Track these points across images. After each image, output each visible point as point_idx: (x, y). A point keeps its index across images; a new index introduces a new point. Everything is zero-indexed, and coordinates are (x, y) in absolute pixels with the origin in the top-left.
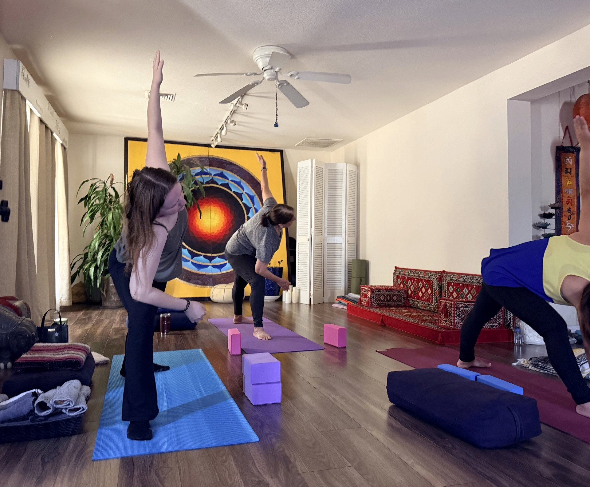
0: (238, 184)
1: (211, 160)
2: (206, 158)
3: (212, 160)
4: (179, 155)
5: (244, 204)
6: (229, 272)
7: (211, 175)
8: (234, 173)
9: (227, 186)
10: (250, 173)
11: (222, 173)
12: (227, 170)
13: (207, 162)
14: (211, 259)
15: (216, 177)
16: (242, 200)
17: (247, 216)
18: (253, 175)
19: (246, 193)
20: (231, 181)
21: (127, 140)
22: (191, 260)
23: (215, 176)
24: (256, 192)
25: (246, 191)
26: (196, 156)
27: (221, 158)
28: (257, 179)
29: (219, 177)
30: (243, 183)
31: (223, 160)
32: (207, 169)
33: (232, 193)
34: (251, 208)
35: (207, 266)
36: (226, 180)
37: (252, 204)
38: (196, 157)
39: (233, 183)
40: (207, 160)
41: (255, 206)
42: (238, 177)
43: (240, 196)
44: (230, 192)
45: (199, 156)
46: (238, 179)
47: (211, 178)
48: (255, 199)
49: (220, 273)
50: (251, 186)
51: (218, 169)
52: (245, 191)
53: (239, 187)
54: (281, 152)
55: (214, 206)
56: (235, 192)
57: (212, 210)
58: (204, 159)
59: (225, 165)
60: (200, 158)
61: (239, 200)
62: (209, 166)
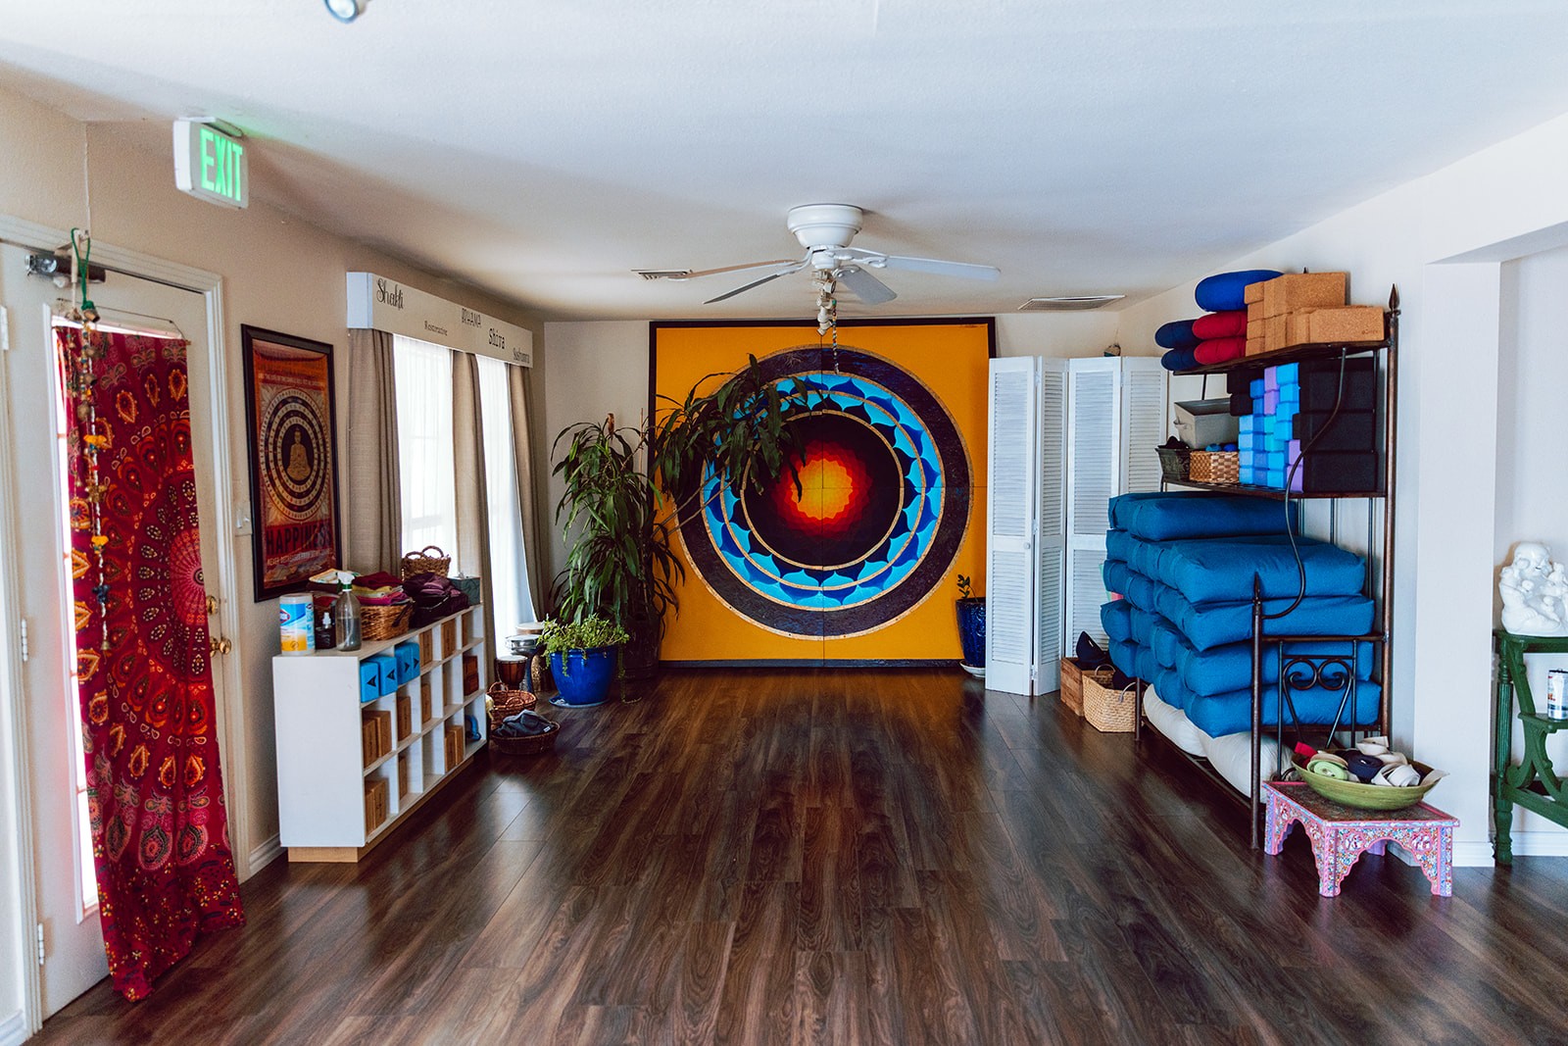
0: (887, 406)
1: (826, 354)
2: (816, 351)
3: (828, 354)
4: (752, 357)
5: (897, 451)
6: (861, 606)
8: (876, 381)
9: (860, 411)
11: (850, 383)
12: (861, 376)
13: (816, 361)
14: (821, 577)
15: (837, 393)
16: (893, 442)
17: (905, 479)
18: (921, 383)
19: (903, 426)
20: (870, 399)
21: (655, 326)
22: (781, 580)
23: (833, 392)
24: (926, 422)
25: (902, 421)
26: (795, 349)
27: (849, 349)
29: (842, 394)
30: (898, 403)
31: (853, 353)
32: (816, 377)
33: (872, 428)
34: (915, 459)
35: (813, 593)
36: (857, 398)
37: (915, 450)
38: (794, 352)
39: (874, 404)
40: (819, 357)
41: (923, 456)
42: (886, 390)
43: (889, 432)
44: (866, 424)
45: (801, 349)
46: (885, 394)
47: (827, 396)
48: (923, 440)
49: (841, 608)
50: (913, 409)
51: (840, 374)
52: (900, 422)
53: (888, 414)
54: (990, 322)
55: (830, 460)
56: (877, 426)
57: (826, 469)
58: (811, 354)
59: (858, 364)
60: (803, 352)
61: (886, 442)
62: (822, 370)
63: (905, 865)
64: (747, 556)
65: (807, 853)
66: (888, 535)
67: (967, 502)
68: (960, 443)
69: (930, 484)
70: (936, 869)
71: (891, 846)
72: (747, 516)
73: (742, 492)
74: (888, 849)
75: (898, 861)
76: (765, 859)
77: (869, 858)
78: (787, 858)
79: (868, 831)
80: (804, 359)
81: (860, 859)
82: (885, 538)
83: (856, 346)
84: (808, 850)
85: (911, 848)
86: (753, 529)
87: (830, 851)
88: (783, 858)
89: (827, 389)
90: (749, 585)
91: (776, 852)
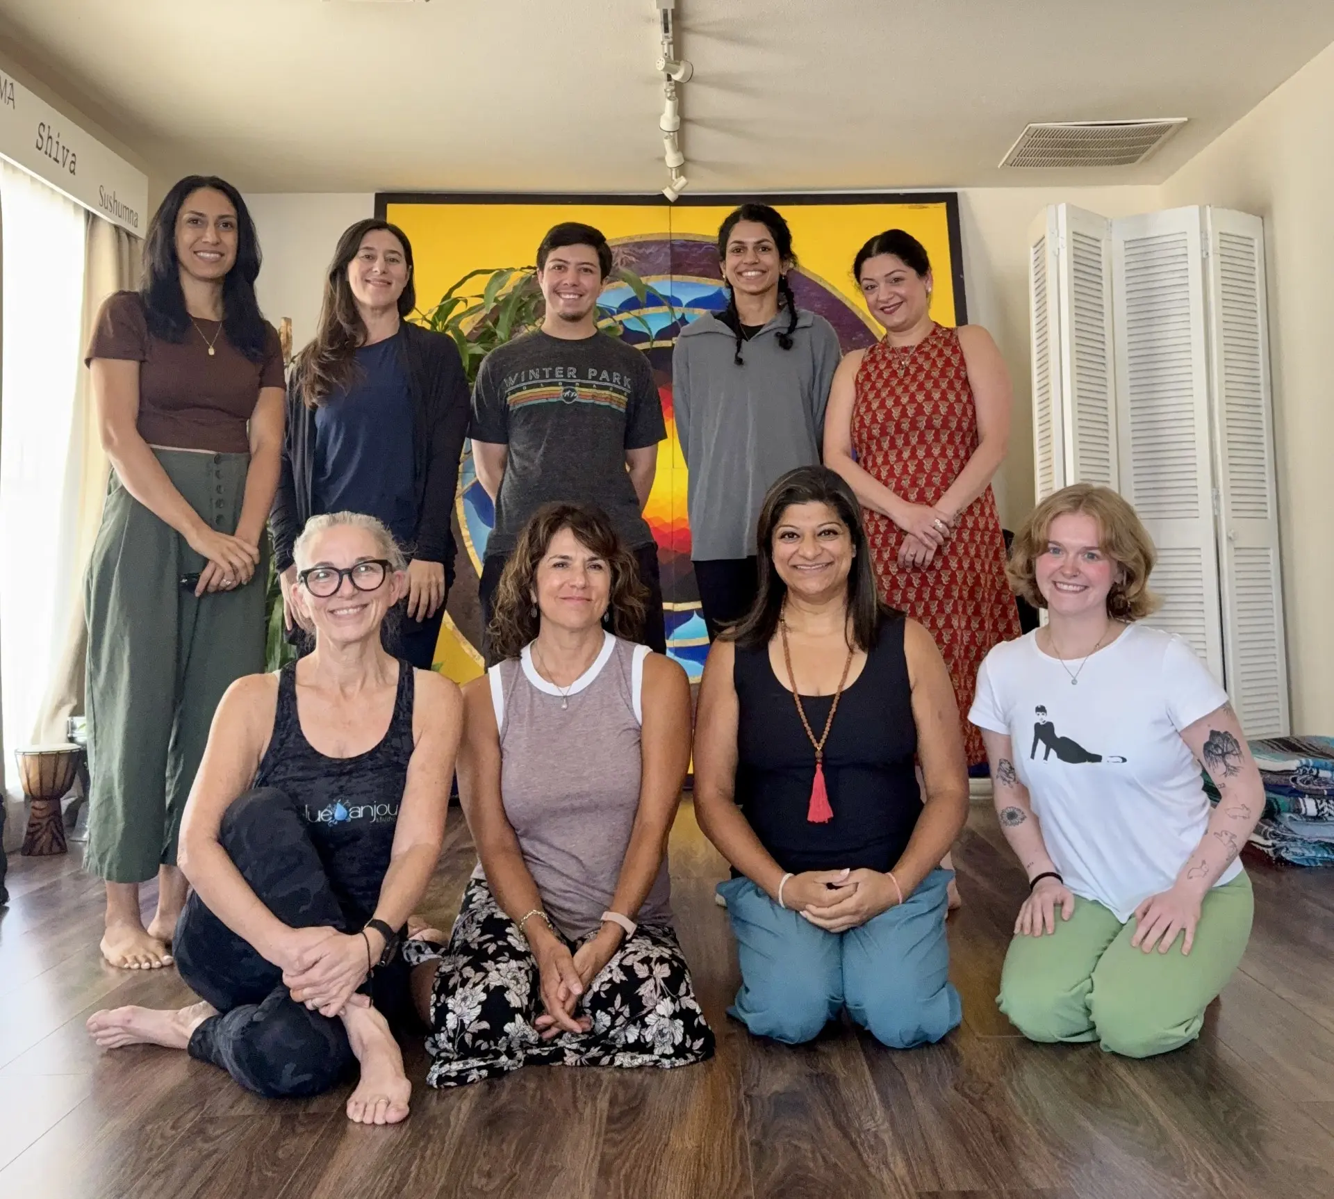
1: (678, 250)
2: (659, 243)
3: (682, 250)
7: (678, 303)
10: (829, 288)
13: (664, 260)
18: (839, 297)
21: (383, 200)
23: (691, 309)
26: (626, 241)
32: (661, 284)
38: (625, 245)
40: (666, 253)
45: (636, 240)
47: (679, 316)
51: (703, 280)
54: (951, 200)
58: (652, 250)
60: (640, 245)
62: (672, 274)
63: (885, 1176)
65: (612, 1151)
70: (977, 1188)
71: (839, 1125)
74: (834, 1134)
75: (865, 1166)
76: (489, 1175)
77: (781, 1164)
78: (556, 1170)
79: (776, 1087)
80: (640, 257)
81: (758, 1167)
84: (615, 1144)
85: (895, 1133)
87: (676, 1144)
88: (541, 1170)
89: (680, 305)
91: (523, 1154)
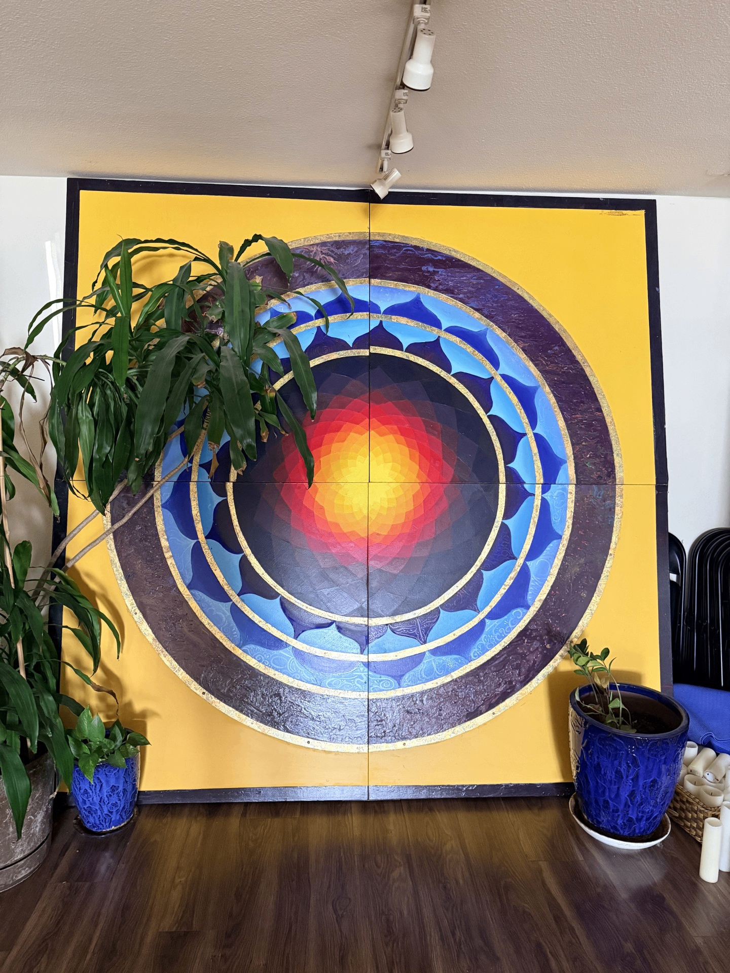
0: (476, 341)
1: (377, 251)
2: (360, 244)
3: (381, 251)
5: (494, 419)
7: (376, 309)
8: (461, 300)
9: (432, 350)
10: (526, 298)
11: (417, 302)
12: (436, 289)
13: (362, 262)
14: (364, 637)
15: (395, 319)
16: (487, 404)
17: (507, 469)
19: (505, 377)
20: (451, 330)
22: (293, 643)
23: (389, 316)
24: (543, 372)
25: (504, 369)
26: (324, 240)
28: (551, 320)
29: (403, 320)
30: (497, 337)
31: (422, 249)
32: (358, 289)
33: (453, 381)
34: (525, 434)
35: (349, 666)
36: (429, 328)
37: (525, 420)
38: (324, 244)
39: (456, 340)
40: (364, 255)
41: (538, 430)
42: (477, 315)
43: (481, 387)
44: (443, 374)
45: (335, 239)
46: (475, 322)
47: (377, 324)
48: (538, 403)
49: (399, 692)
50: (524, 350)
51: (401, 285)
52: (500, 371)
53: (479, 356)
54: (650, 208)
55: (381, 434)
56: (462, 377)
57: (376, 449)
58: (351, 250)
59: (431, 269)
60: (338, 244)
61: (476, 405)
62: (370, 277)
64: (235, 599)
66: (478, 563)
67: (612, 510)
68: (599, 409)
69: (550, 478)
72: (238, 529)
73: (229, 486)
80: (339, 258)
82: (474, 570)
83: (428, 238)
86: (248, 551)
89: (378, 312)
90: (238, 652)
